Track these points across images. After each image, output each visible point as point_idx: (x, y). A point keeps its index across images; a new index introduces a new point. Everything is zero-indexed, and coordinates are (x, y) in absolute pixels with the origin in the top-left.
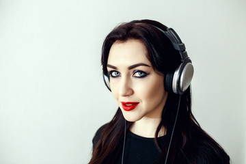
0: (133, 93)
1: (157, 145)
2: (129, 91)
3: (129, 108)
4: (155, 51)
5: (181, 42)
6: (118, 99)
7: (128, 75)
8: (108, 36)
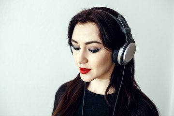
0: (87, 61)
1: (107, 101)
2: (85, 60)
3: (84, 72)
4: (105, 33)
5: (128, 27)
6: (77, 65)
7: (85, 48)
8: (74, 18)
